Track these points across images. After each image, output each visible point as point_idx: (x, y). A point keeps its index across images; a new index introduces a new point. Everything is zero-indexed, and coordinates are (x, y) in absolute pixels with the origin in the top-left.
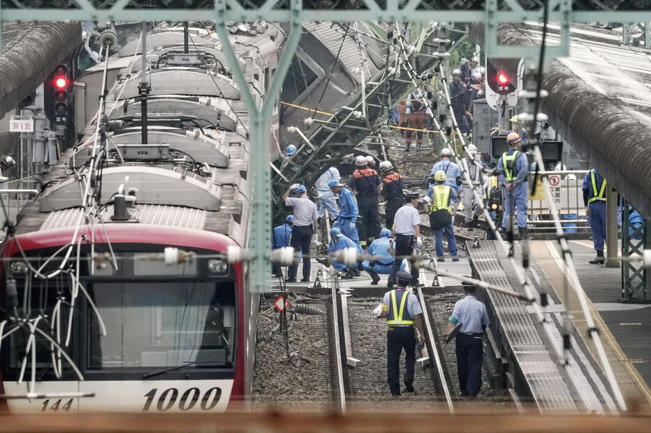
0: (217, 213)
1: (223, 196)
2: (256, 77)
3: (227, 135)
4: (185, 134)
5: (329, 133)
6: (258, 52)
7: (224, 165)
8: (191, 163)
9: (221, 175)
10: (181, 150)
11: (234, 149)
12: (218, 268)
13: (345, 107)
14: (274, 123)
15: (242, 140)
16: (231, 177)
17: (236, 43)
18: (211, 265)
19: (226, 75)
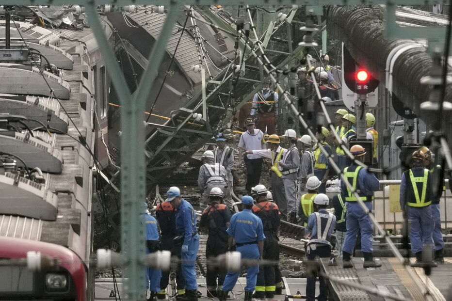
0: (54, 223)
1: (60, 204)
2: (86, 75)
3: (57, 138)
4: (14, 136)
5: (166, 137)
6: (85, 48)
7: (57, 170)
8: (21, 168)
9: (54, 181)
10: (11, 153)
11: (66, 153)
12: (56, 284)
13: (182, 109)
14: (103, 127)
15: (76, 143)
16: (66, 183)
17: (61, 37)
18: (49, 281)
19: (52, 73)
